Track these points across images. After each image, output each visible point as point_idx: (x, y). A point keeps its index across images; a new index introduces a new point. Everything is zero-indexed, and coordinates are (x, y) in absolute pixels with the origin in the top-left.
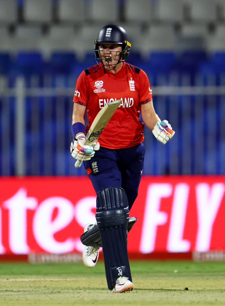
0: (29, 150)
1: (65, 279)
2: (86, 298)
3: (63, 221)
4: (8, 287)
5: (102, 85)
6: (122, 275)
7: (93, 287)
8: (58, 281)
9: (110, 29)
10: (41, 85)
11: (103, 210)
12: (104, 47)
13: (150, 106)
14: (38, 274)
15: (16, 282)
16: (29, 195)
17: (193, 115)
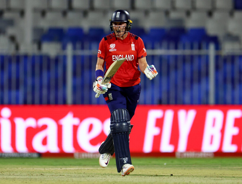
0: (75, 88)
1: (96, 169)
2: (109, 180)
3: (96, 132)
4: (61, 173)
5: (115, 47)
6: (126, 163)
7: (114, 173)
8: (92, 170)
9: (119, 13)
10: (83, 48)
11: (115, 123)
12: (116, 24)
13: (144, 59)
14: (80, 165)
15: (66, 170)
16: (75, 116)
17: (176, 68)
